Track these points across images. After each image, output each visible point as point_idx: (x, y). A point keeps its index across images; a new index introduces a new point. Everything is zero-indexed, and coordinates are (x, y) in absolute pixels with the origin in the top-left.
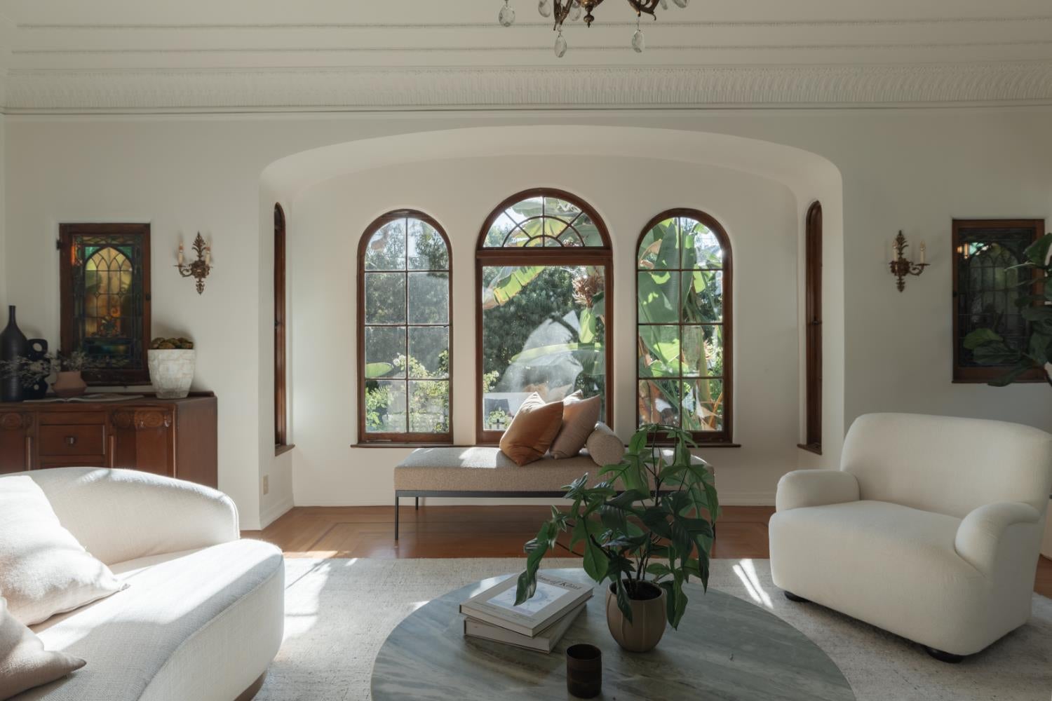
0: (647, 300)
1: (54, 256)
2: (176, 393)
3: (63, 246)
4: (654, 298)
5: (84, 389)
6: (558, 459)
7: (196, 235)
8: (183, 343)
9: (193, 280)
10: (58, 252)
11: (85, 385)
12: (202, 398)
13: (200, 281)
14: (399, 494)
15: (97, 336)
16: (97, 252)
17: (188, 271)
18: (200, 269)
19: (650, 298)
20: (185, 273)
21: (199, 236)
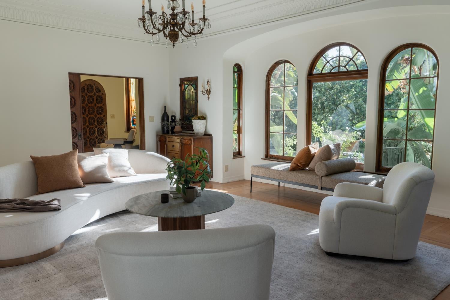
0: (418, 92)
1: (178, 88)
2: (199, 134)
3: (180, 85)
4: (424, 91)
5: (182, 131)
6: (309, 171)
7: (207, 80)
8: (204, 118)
9: (207, 95)
10: (180, 87)
11: (182, 130)
12: (208, 136)
13: (208, 96)
14: (252, 176)
15: (188, 115)
16: (188, 86)
17: (205, 93)
18: (209, 92)
19: (421, 91)
20: (204, 93)
21: (208, 80)
